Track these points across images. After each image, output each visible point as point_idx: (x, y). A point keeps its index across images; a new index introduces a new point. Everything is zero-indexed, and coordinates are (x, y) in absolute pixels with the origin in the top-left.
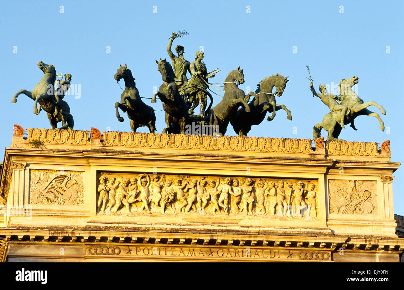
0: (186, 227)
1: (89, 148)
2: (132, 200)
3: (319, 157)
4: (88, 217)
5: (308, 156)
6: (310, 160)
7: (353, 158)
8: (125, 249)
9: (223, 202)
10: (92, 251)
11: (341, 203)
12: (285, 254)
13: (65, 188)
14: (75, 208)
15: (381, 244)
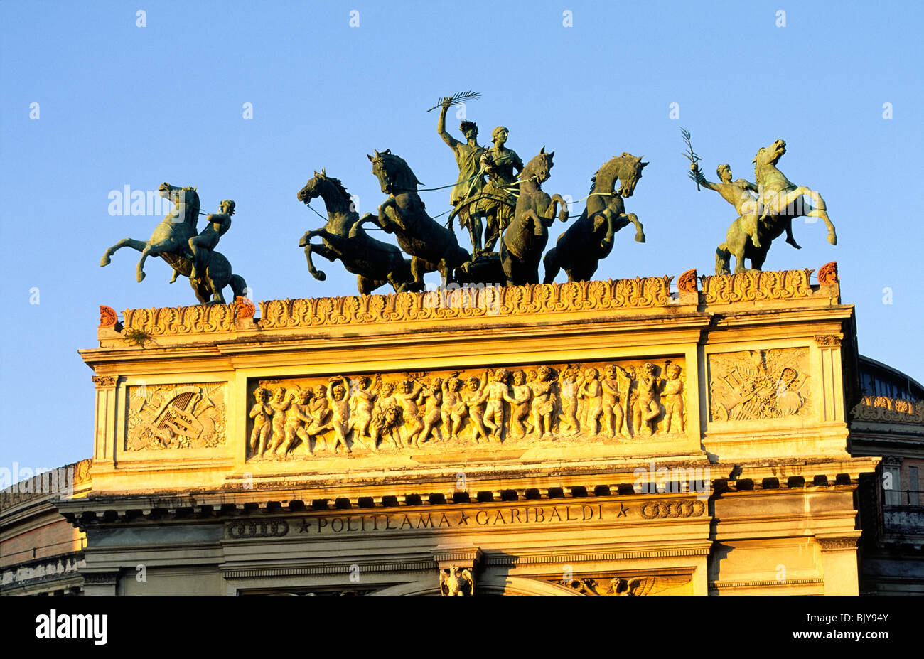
0: (414, 473)
1: (234, 337)
2: (313, 429)
3: (684, 310)
4: (230, 468)
5: (662, 311)
6: (662, 318)
7: (759, 306)
8: (298, 525)
9: (492, 419)
10: (236, 531)
11: (735, 400)
12: (612, 510)
13: (191, 417)
14: (210, 452)
15: (809, 475)
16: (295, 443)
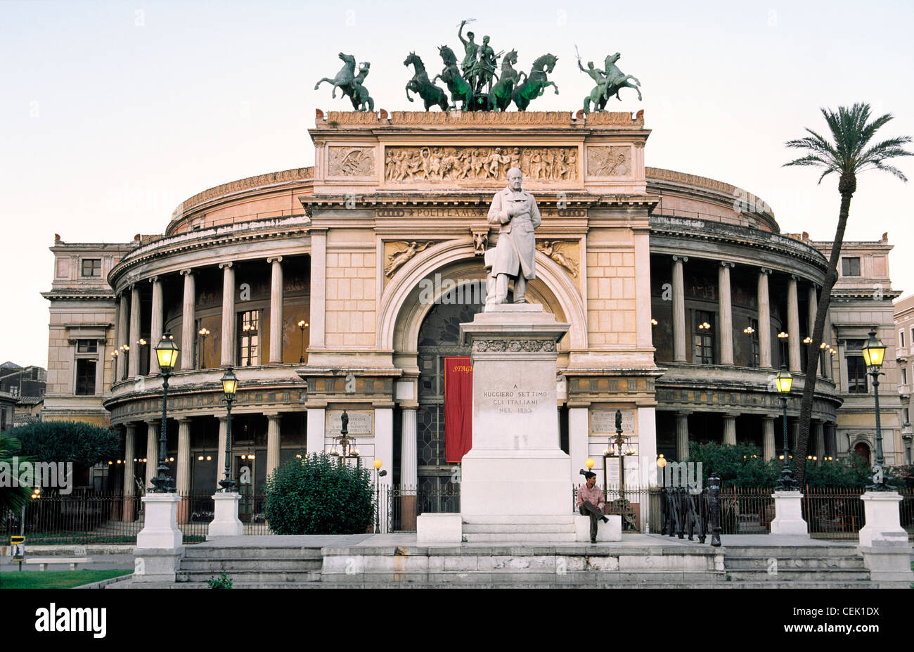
0: (461, 192)
1: (378, 127)
2: (415, 170)
3: (579, 127)
4: (377, 186)
5: (568, 127)
6: (570, 130)
7: (610, 127)
8: (408, 212)
9: (494, 170)
10: (381, 214)
11: (599, 167)
12: (545, 212)
13: (358, 162)
14: (367, 178)
15: (631, 202)
16: (407, 175)
